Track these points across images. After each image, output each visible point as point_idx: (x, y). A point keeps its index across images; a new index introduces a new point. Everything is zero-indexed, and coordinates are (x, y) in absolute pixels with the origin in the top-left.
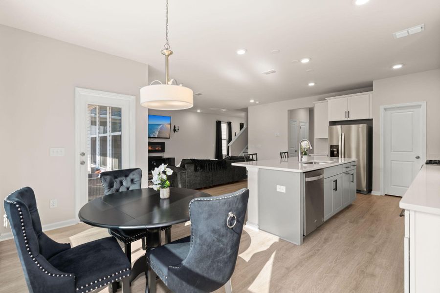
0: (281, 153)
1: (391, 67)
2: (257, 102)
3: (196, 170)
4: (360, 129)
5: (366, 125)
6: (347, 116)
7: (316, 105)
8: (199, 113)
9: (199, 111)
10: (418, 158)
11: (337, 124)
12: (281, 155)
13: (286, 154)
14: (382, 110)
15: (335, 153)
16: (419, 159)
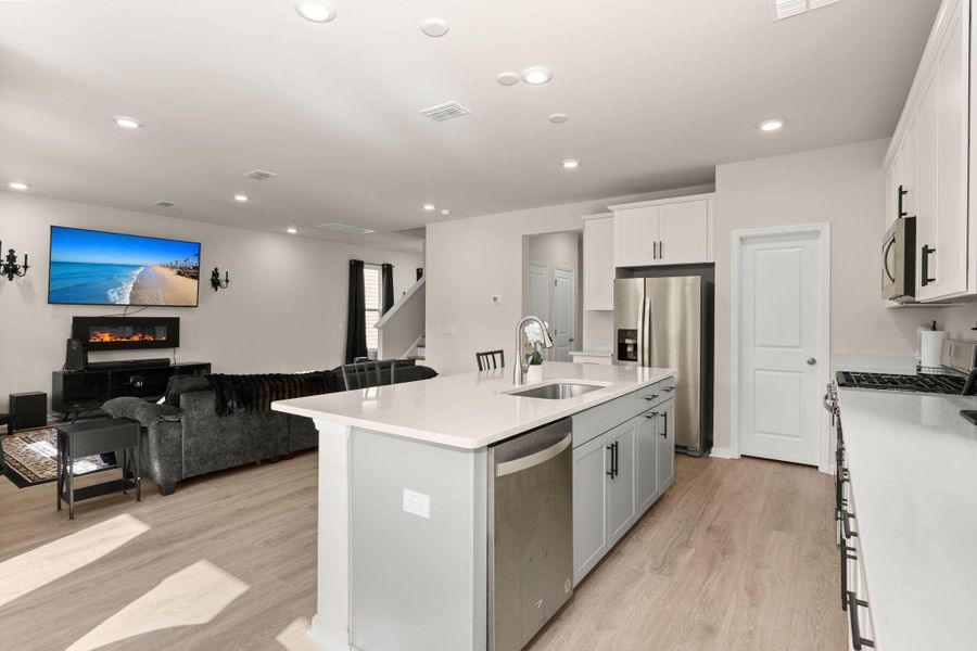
0: (478, 355)
1: (757, 126)
2: (445, 212)
3: (222, 410)
4: (688, 289)
5: (699, 277)
6: (658, 255)
7: (587, 223)
8: (290, 235)
9: (292, 231)
10: (812, 362)
11: (636, 273)
12: (479, 359)
13: (498, 356)
14: (735, 242)
15: (630, 349)
16: (815, 366)
